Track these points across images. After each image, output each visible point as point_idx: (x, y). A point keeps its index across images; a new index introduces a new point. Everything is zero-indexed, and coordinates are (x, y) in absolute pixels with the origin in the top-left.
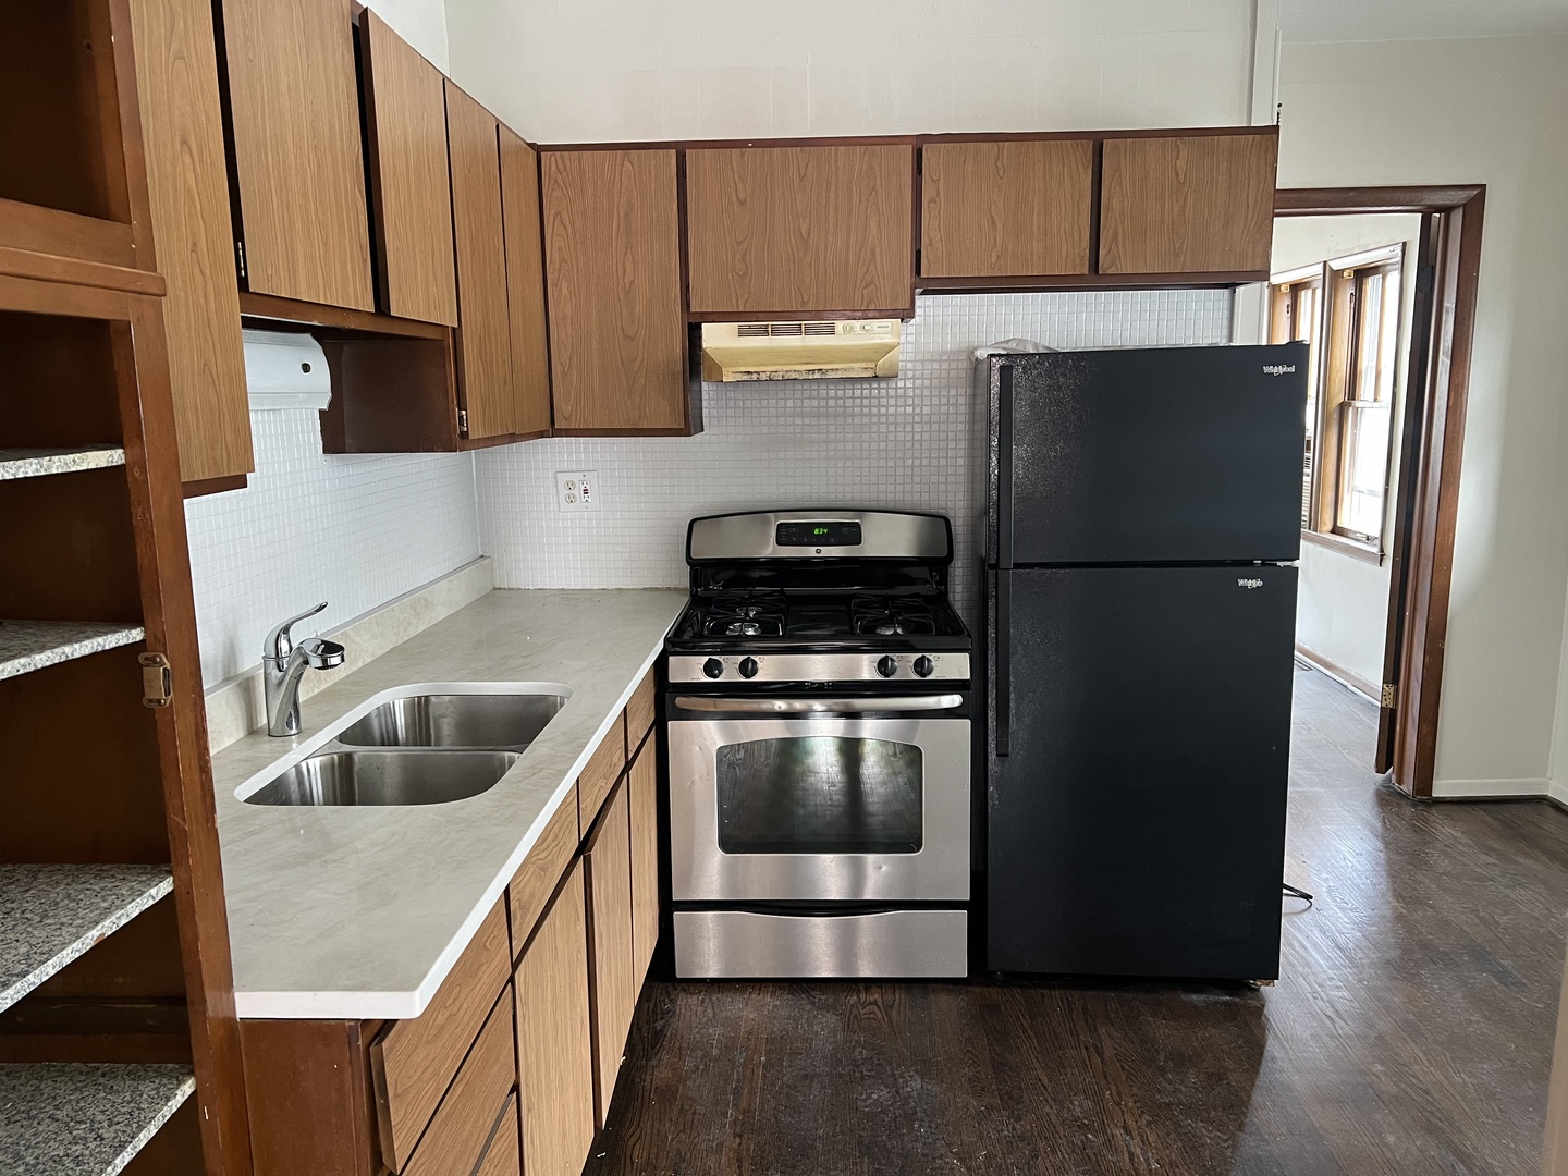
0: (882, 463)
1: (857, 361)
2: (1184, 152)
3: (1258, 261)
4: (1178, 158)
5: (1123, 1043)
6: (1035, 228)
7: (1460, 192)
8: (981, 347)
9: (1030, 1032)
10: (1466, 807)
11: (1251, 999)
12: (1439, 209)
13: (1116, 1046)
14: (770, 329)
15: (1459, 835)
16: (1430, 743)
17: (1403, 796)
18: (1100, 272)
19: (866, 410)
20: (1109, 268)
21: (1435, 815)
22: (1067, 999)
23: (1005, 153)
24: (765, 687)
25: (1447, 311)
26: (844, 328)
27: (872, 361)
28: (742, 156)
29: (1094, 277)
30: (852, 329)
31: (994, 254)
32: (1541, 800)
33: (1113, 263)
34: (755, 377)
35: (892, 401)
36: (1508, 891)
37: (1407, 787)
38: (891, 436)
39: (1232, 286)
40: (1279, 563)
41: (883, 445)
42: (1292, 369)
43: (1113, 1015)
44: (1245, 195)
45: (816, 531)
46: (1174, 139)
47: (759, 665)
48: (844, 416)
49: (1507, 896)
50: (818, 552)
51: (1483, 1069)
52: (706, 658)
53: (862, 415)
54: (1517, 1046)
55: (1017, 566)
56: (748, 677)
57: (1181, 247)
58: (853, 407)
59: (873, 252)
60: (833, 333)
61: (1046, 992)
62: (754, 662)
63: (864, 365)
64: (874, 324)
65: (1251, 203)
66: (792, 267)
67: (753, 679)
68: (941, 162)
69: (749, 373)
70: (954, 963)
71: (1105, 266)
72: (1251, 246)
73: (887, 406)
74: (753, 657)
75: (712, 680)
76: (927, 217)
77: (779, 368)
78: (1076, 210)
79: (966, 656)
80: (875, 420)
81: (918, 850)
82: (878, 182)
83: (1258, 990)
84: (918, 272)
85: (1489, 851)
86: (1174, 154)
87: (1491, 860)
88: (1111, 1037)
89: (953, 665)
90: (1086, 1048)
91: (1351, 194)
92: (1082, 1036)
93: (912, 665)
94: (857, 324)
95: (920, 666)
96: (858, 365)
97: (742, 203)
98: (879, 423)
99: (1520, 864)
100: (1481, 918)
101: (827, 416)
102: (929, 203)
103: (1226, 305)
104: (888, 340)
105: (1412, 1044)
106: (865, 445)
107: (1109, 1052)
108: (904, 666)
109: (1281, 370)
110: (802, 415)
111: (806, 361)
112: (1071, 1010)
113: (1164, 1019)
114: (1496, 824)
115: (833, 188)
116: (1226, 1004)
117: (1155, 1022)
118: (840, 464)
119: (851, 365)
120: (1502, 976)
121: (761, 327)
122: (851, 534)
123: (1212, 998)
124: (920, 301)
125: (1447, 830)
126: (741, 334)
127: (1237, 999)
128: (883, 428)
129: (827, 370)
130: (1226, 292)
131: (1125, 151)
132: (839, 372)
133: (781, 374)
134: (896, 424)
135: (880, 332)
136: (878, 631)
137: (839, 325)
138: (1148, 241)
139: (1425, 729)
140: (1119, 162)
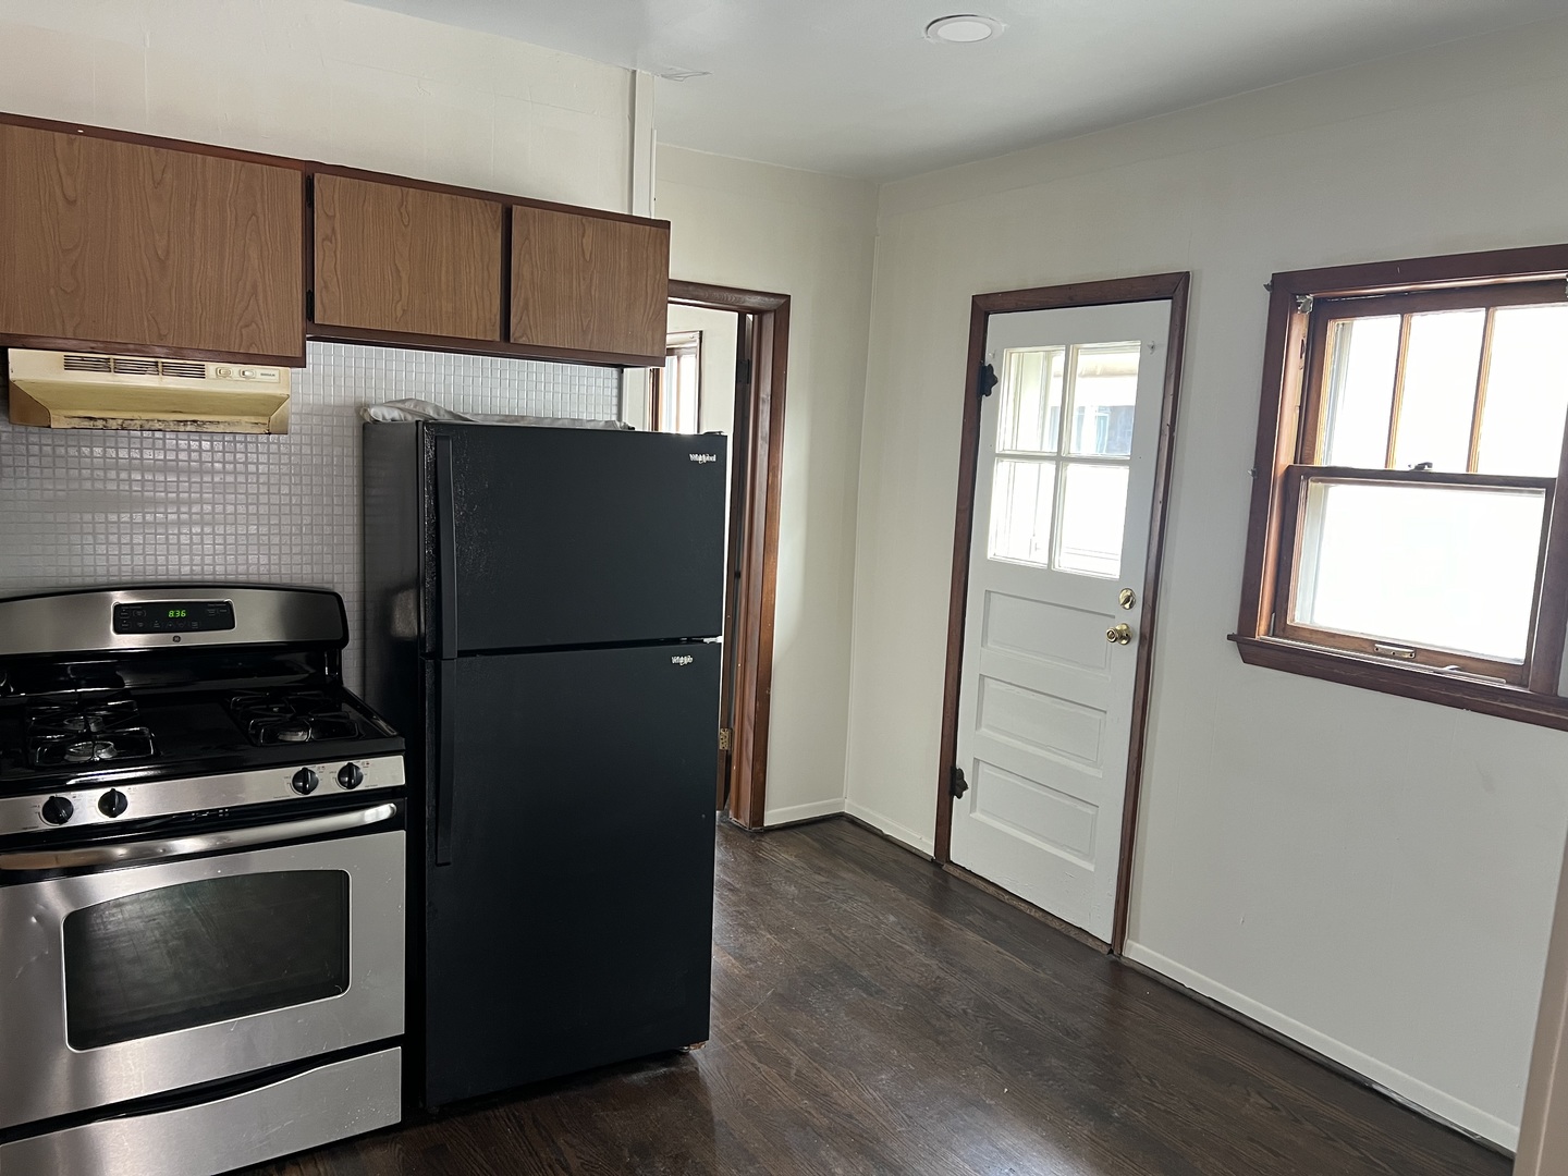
0: (253, 529)
1: (243, 413)
2: (589, 232)
3: (656, 348)
4: (583, 236)
5: (584, 1149)
6: (444, 287)
7: (772, 299)
8: (376, 405)
9: (486, 1166)
10: (791, 832)
11: (686, 1064)
12: (753, 311)
13: (579, 1154)
14: (112, 364)
15: (792, 859)
16: (762, 779)
17: (740, 829)
18: (512, 341)
19: (229, 467)
20: (521, 337)
21: (767, 843)
22: (513, 1114)
23: (410, 199)
24: (138, 826)
25: (764, 401)
26: (218, 372)
27: (264, 415)
28: (71, 143)
29: (505, 343)
30: (228, 374)
31: (399, 308)
32: (841, 816)
33: (524, 334)
34: (100, 424)
35: (263, 458)
36: (844, 906)
37: (745, 821)
38: (264, 499)
39: (620, 367)
40: (705, 640)
41: (252, 509)
42: (714, 459)
43: (564, 1121)
44: (644, 282)
45: (171, 614)
46: (580, 217)
47: (129, 798)
48: (201, 472)
49: (845, 910)
50: (176, 639)
51: (882, 1080)
52: (46, 798)
53: (224, 472)
54: (898, 1052)
55: (462, 654)
56: (114, 815)
57: (588, 325)
58: (212, 462)
59: (255, 287)
60: (202, 376)
61: (490, 1113)
62: (122, 796)
63: (253, 419)
64: (257, 371)
65: (649, 291)
66: (143, 291)
67: (120, 818)
68: (336, 196)
69: (91, 418)
70: (387, 1110)
71: (517, 335)
72: (650, 333)
73: (257, 464)
74: (118, 789)
75: (58, 826)
76: (321, 257)
77: (136, 415)
78: (486, 273)
79: (400, 759)
80: (241, 479)
81: (344, 991)
82: (259, 205)
83: (687, 1054)
84: (309, 313)
85: (819, 871)
86: (581, 232)
87: (823, 879)
88: (572, 1146)
89: (386, 771)
90: (550, 1166)
91: (691, 288)
92: (542, 1155)
93: (336, 776)
94: (235, 369)
95: (349, 775)
96: (246, 419)
97: (71, 203)
98: (247, 483)
99: (844, 879)
100: (834, 936)
101: (178, 471)
102: (324, 240)
103: (615, 383)
104: (279, 391)
105: (825, 1072)
106: (230, 509)
107: (574, 1163)
108: (327, 778)
109: (702, 458)
110: (143, 469)
111: (167, 408)
112: (522, 1127)
113: (615, 1109)
114: (816, 845)
115: (199, 203)
116: (664, 1076)
117: (607, 1116)
118: (196, 529)
119: (238, 418)
120: (866, 987)
121: (98, 360)
122: (223, 617)
123: (650, 1073)
124: (312, 347)
125: (783, 856)
126: (68, 366)
127: (673, 1069)
128: (253, 489)
129: (204, 423)
130: (614, 372)
131: (534, 222)
132: (221, 426)
133: (138, 423)
134: (268, 484)
135: (263, 380)
136: (280, 738)
137: (211, 368)
138: (557, 316)
139: (758, 767)
140: (529, 230)
